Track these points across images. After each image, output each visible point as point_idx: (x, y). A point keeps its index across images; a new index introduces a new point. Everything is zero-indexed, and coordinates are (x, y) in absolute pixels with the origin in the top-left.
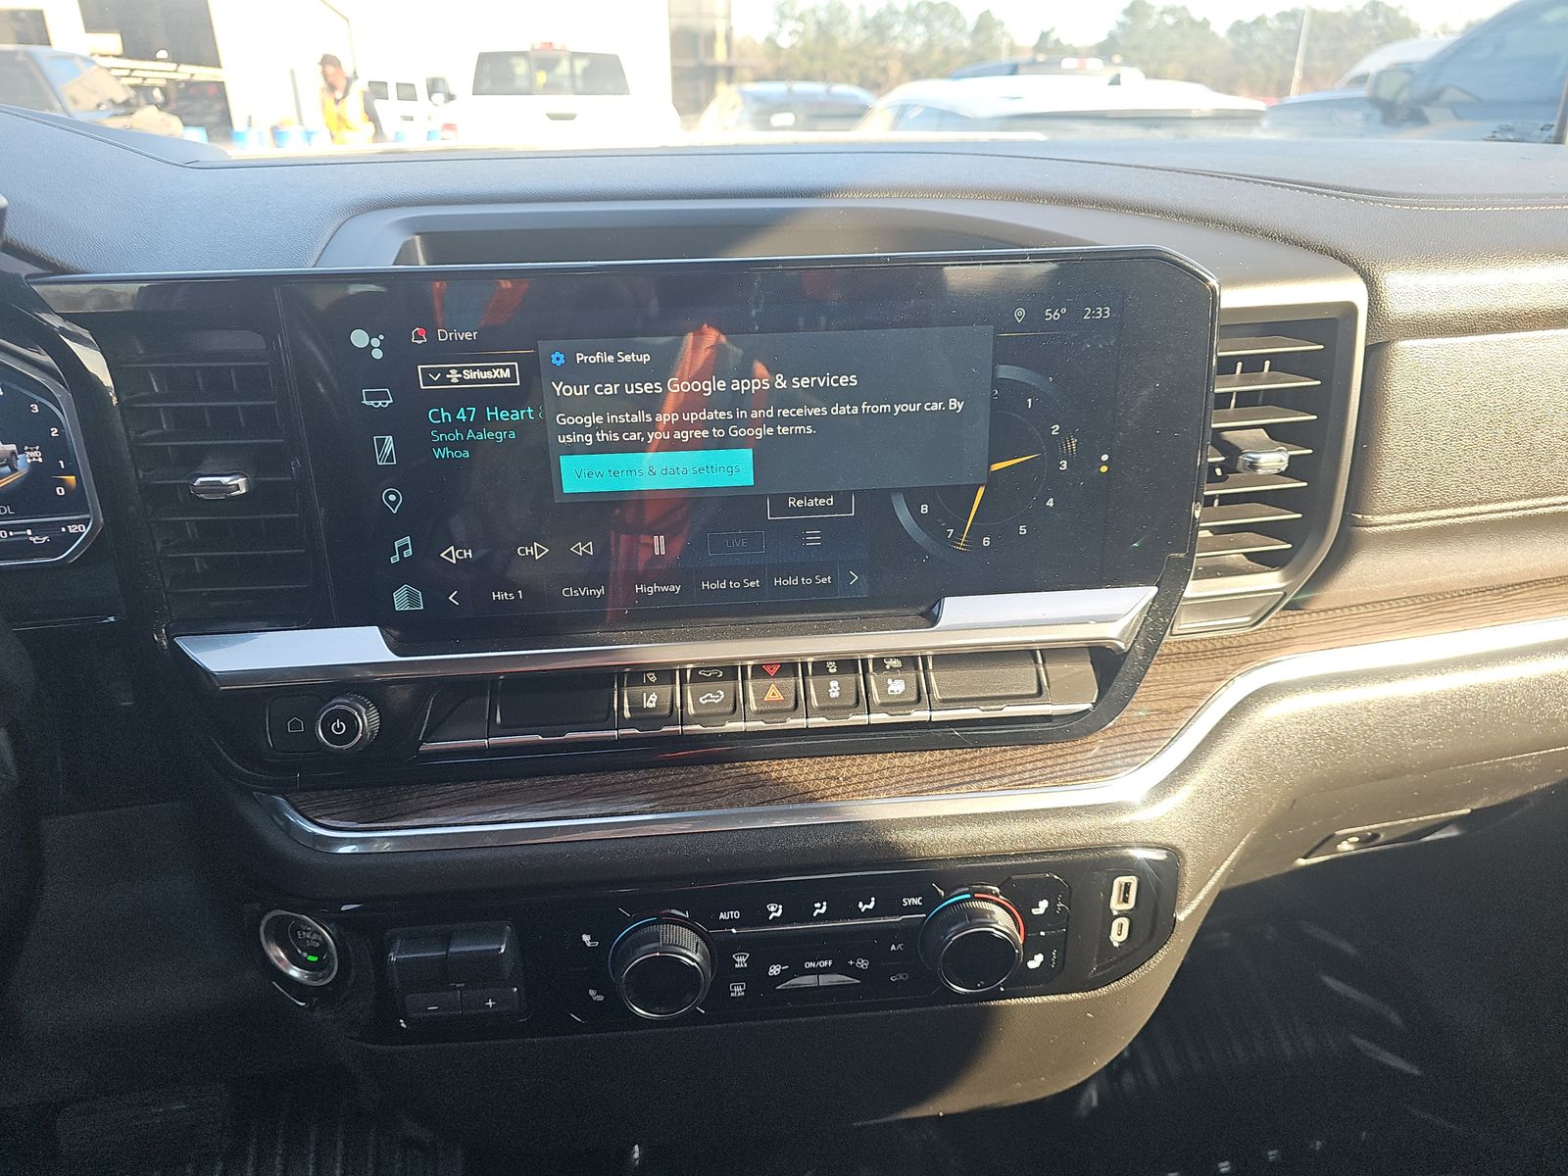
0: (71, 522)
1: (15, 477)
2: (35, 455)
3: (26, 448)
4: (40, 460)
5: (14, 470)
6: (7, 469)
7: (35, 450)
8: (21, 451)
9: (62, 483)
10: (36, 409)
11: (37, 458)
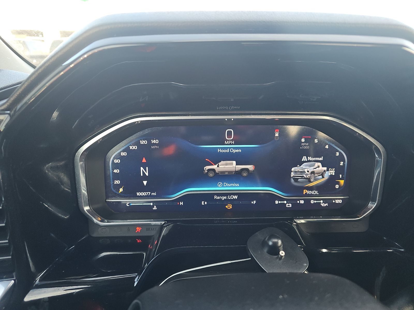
0: (337, 199)
1: (323, 180)
2: (332, 172)
3: (330, 169)
4: (334, 174)
5: (323, 177)
6: (321, 177)
7: (333, 170)
8: (328, 170)
9: (338, 183)
10: (338, 154)
11: (333, 173)
